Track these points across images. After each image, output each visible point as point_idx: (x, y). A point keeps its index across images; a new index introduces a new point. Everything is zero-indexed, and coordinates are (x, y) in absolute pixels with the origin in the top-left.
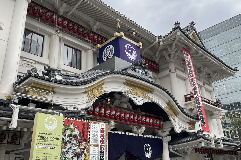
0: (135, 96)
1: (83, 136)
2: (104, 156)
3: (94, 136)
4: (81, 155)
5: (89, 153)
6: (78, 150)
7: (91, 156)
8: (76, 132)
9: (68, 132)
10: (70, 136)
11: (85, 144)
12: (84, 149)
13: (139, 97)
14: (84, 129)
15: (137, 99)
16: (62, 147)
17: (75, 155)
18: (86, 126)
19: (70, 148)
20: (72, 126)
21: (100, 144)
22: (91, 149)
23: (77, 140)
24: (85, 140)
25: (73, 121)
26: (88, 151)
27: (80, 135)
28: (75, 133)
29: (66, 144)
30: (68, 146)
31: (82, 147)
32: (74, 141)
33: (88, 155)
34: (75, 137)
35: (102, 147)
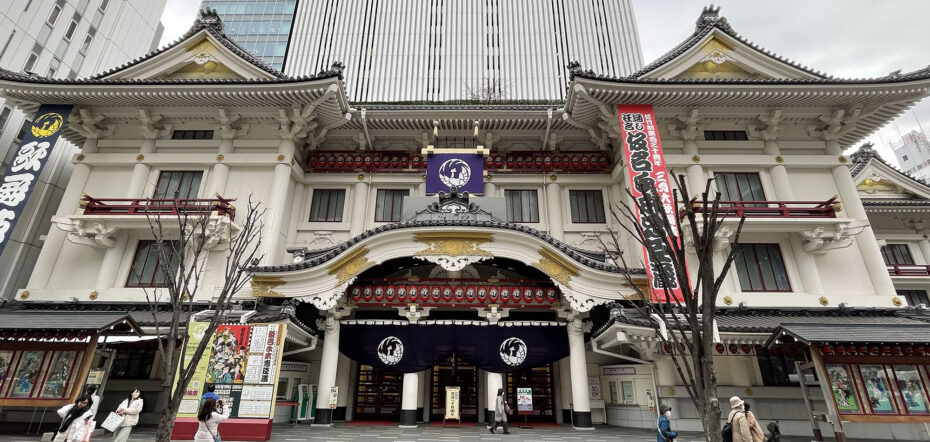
0: (443, 257)
1: (241, 344)
2: (270, 367)
3: (257, 342)
4: (235, 365)
5: (246, 363)
6: (232, 360)
7: (248, 367)
8: (232, 339)
9: (221, 340)
10: (223, 344)
11: (242, 353)
12: (239, 360)
13: (454, 256)
14: (242, 334)
15: (448, 262)
16: (212, 357)
17: (227, 366)
18: (246, 330)
19: (220, 358)
20: (226, 333)
21: (266, 352)
22: (251, 359)
23: (231, 349)
24: (243, 348)
25: (229, 326)
26: (246, 361)
27: (236, 342)
28: (229, 340)
29: (216, 353)
30: (219, 355)
31: (238, 356)
32: (227, 349)
33: (245, 367)
34: (229, 344)
35: (268, 355)
